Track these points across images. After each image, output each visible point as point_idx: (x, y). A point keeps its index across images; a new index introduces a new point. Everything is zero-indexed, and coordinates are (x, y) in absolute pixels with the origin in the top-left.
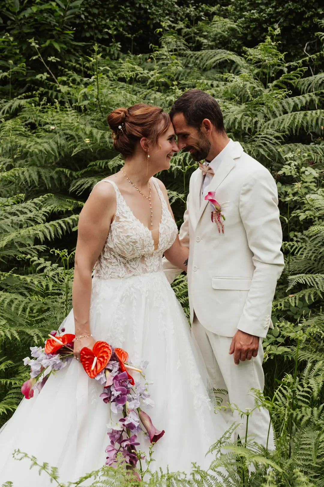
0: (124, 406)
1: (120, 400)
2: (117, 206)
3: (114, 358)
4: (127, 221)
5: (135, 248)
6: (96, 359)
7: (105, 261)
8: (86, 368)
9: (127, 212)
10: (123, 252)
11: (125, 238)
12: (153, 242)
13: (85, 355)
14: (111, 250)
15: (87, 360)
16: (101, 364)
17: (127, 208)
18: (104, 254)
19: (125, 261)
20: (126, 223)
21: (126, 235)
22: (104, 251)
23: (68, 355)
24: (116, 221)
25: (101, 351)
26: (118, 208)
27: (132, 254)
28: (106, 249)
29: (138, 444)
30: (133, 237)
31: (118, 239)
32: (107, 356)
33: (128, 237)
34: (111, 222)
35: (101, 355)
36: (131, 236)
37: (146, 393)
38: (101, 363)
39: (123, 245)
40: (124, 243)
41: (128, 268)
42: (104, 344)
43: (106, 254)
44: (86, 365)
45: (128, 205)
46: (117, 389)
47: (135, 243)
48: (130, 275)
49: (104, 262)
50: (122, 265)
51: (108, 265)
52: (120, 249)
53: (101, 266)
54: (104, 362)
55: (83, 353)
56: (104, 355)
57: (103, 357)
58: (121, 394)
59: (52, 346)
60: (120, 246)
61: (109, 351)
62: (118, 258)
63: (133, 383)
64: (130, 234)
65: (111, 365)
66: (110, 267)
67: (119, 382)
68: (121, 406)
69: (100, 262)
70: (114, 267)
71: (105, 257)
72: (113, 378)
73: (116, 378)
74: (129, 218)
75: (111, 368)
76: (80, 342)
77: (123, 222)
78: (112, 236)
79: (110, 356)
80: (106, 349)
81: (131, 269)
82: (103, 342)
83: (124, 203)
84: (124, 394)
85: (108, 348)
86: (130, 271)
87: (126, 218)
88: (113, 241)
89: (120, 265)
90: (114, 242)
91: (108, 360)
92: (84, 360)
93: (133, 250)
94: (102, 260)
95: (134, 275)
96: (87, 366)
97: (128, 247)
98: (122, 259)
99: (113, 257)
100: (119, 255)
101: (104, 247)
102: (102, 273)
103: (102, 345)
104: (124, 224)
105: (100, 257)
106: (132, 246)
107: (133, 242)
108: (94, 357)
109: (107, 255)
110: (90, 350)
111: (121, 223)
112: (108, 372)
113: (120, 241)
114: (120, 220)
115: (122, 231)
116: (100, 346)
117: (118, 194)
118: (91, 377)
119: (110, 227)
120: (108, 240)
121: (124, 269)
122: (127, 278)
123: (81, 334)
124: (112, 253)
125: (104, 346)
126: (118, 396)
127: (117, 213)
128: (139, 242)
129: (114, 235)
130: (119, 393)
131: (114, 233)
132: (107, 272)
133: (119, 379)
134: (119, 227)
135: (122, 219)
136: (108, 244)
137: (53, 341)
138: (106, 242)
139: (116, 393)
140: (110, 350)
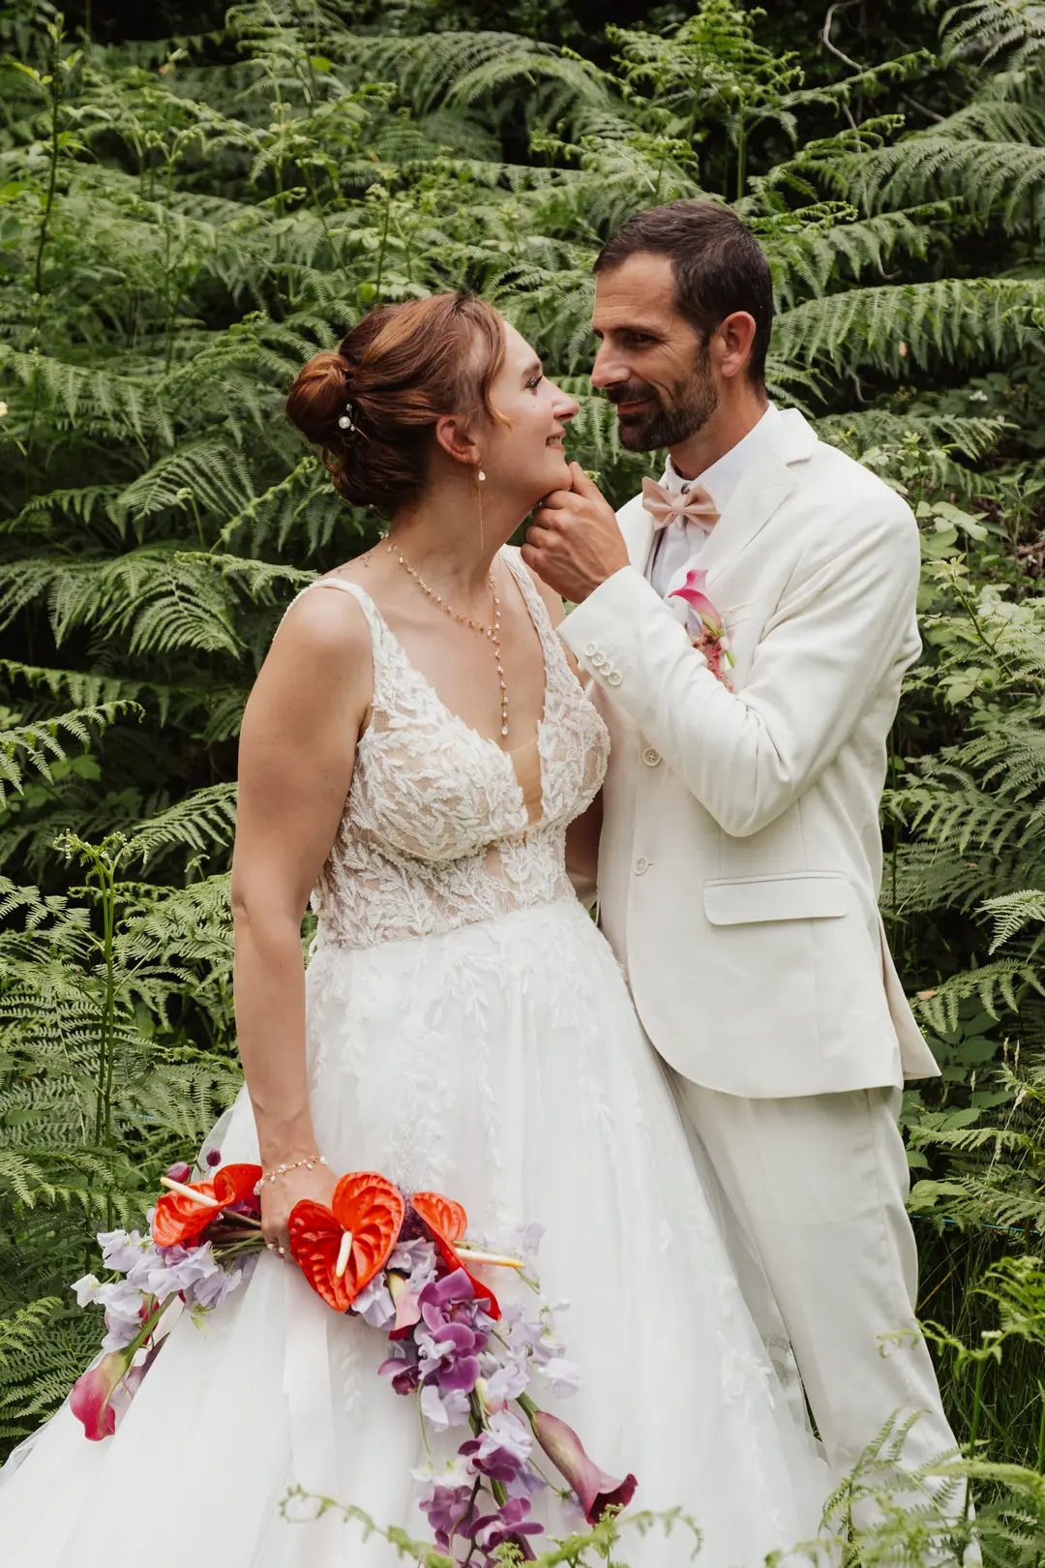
0: (473, 1396)
1: (453, 1374)
2: (377, 675)
3: (414, 1227)
4: (417, 727)
5: (455, 821)
6: (347, 1240)
7: (352, 882)
8: (317, 1278)
9: (414, 691)
10: (411, 840)
11: (415, 790)
12: (518, 794)
13: (305, 1230)
14: (365, 837)
15: (316, 1247)
16: (370, 1256)
17: (414, 678)
18: (342, 854)
19: (427, 874)
20: (415, 734)
21: (418, 777)
22: (341, 845)
23: (239, 1245)
24: (377, 730)
25: (364, 1208)
26: (378, 679)
27: (448, 847)
28: (347, 837)
29: (536, 1529)
30: (442, 783)
31: (392, 796)
32: (390, 1223)
33: (425, 783)
34: (360, 736)
35: (366, 1222)
36: (436, 780)
37: (547, 1342)
38: (369, 1251)
39: (408, 816)
40: (412, 808)
41: (440, 897)
42: (373, 1183)
43: (350, 852)
44: (315, 1268)
45: (415, 665)
46: (435, 1332)
47: (453, 801)
48: (455, 921)
49: (348, 886)
50: (419, 887)
51: (366, 892)
52: (400, 832)
53: (340, 903)
54: (378, 1247)
55: (298, 1226)
56: (378, 1222)
57: (373, 1230)
58: (453, 1352)
59: (180, 1219)
60: (398, 819)
61: (390, 1204)
62: (400, 862)
63: (495, 1313)
64: (430, 773)
65: (407, 1256)
66: (375, 897)
67: (444, 1310)
68: (459, 1395)
69: (333, 888)
70: (389, 897)
71: (349, 864)
72: (416, 1298)
73: (427, 1295)
74: (425, 713)
75: (405, 1266)
76: (283, 1186)
77: (405, 730)
78: (365, 785)
79: (398, 1221)
80: (379, 1200)
81: (453, 900)
82: (366, 1177)
83: (403, 661)
84: (466, 1353)
85: (387, 1193)
86: (453, 910)
87: (411, 713)
88: (370, 803)
89: (412, 887)
90: (377, 807)
91: (394, 1236)
92: (304, 1250)
93: (449, 828)
94: (341, 878)
95: (468, 922)
96: (319, 1272)
97: (428, 820)
98: (413, 867)
99: (379, 862)
100: (402, 854)
101: (340, 829)
102: (348, 926)
103: (364, 1185)
104: (406, 737)
105: (328, 866)
106: (444, 814)
107: (445, 802)
108: (341, 1233)
109: (355, 857)
110: (322, 1209)
111: (393, 736)
112: (397, 1282)
113: (398, 803)
114: (392, 724)
115: (399, 763)
116: (356, 1192)
117: (378, 629)
118: (338, 1308)
119: (357, 752)
120: (354, 801)
121: (428, 903)
122: (442, 935)
123: (285, 1159)
124: (374, 846)
125: (372, 1190)
126: (445, 1361)
127: (379, 701)
128: (466, 797)
129: (371, 783)
130: (446, 1347)
131: (373, 773)
132: (365, 919)
133: (442, 1297)
134: (390, 751)
135: (398, 721)
136: (354, 817)
137: (183, 1199)
138: (346, 811)
139: (433, 1351)
140: (396, 1199)
